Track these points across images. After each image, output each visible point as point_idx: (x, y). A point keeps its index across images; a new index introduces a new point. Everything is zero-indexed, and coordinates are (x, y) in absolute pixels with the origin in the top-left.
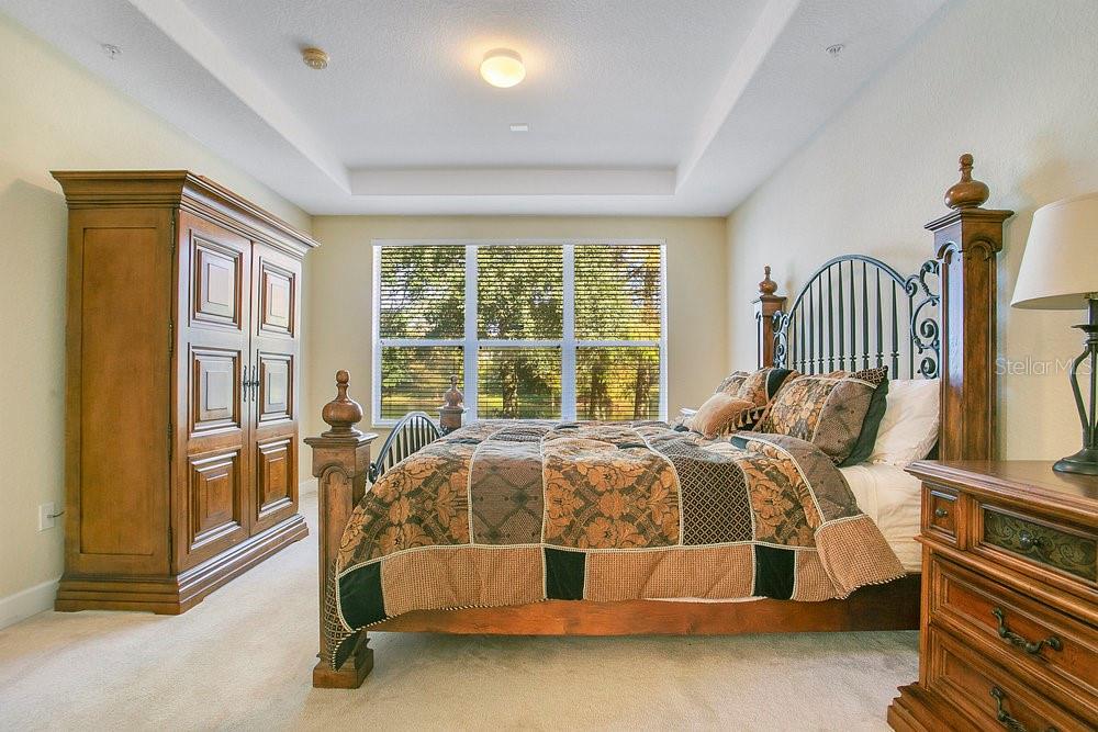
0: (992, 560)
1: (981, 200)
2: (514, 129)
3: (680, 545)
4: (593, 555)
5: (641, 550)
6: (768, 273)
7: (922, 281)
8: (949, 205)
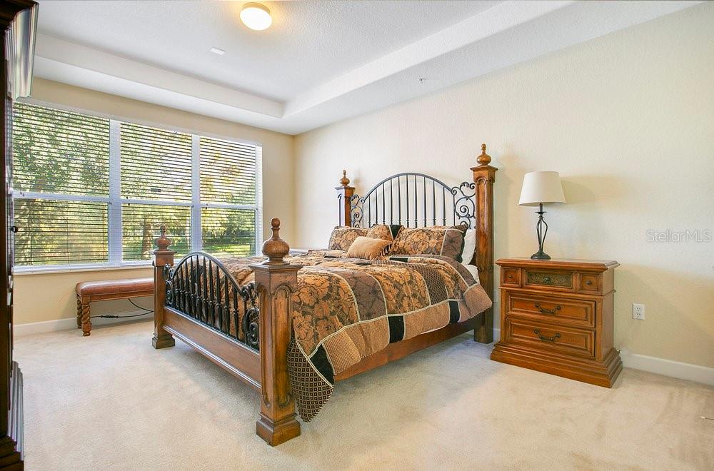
0: (533, 289)
1: (489, 162)
2: (213, 50)
3: (430, 306)
4: (406, 316)
5: (420, 310)
6: (345, 174)
7: (460, 189)
8: (479, 162)
